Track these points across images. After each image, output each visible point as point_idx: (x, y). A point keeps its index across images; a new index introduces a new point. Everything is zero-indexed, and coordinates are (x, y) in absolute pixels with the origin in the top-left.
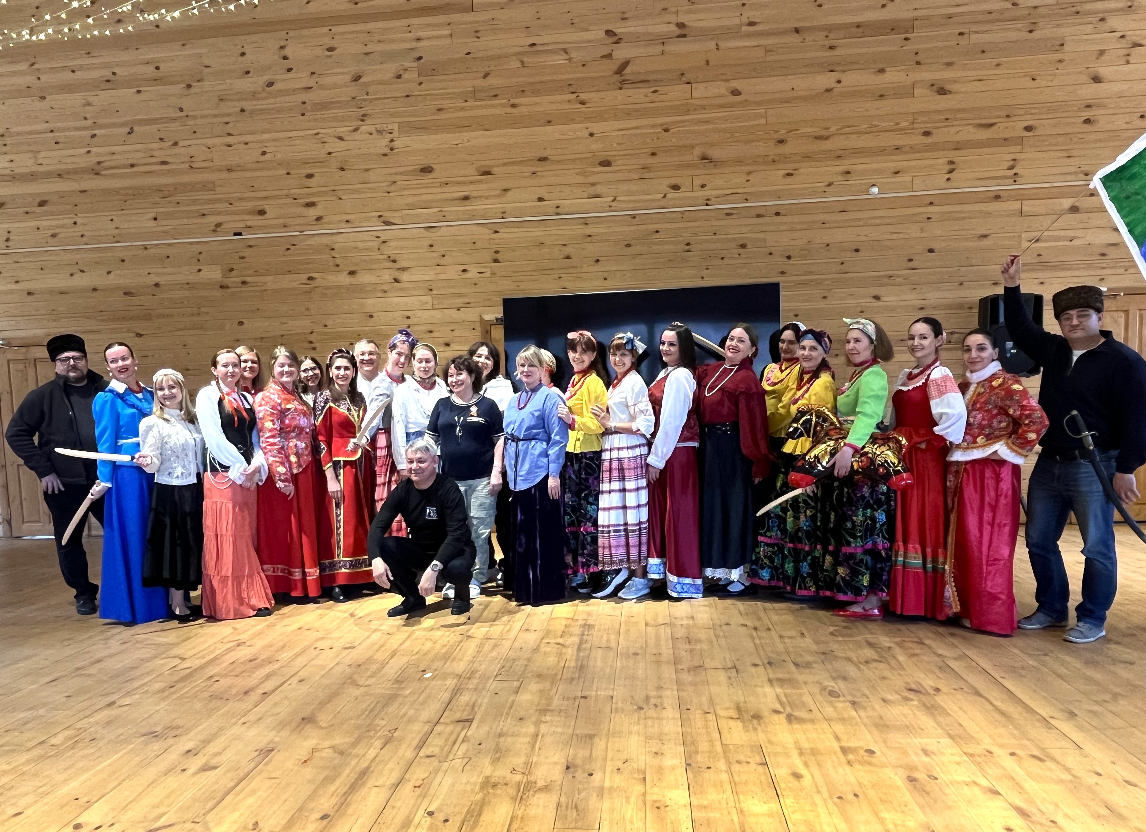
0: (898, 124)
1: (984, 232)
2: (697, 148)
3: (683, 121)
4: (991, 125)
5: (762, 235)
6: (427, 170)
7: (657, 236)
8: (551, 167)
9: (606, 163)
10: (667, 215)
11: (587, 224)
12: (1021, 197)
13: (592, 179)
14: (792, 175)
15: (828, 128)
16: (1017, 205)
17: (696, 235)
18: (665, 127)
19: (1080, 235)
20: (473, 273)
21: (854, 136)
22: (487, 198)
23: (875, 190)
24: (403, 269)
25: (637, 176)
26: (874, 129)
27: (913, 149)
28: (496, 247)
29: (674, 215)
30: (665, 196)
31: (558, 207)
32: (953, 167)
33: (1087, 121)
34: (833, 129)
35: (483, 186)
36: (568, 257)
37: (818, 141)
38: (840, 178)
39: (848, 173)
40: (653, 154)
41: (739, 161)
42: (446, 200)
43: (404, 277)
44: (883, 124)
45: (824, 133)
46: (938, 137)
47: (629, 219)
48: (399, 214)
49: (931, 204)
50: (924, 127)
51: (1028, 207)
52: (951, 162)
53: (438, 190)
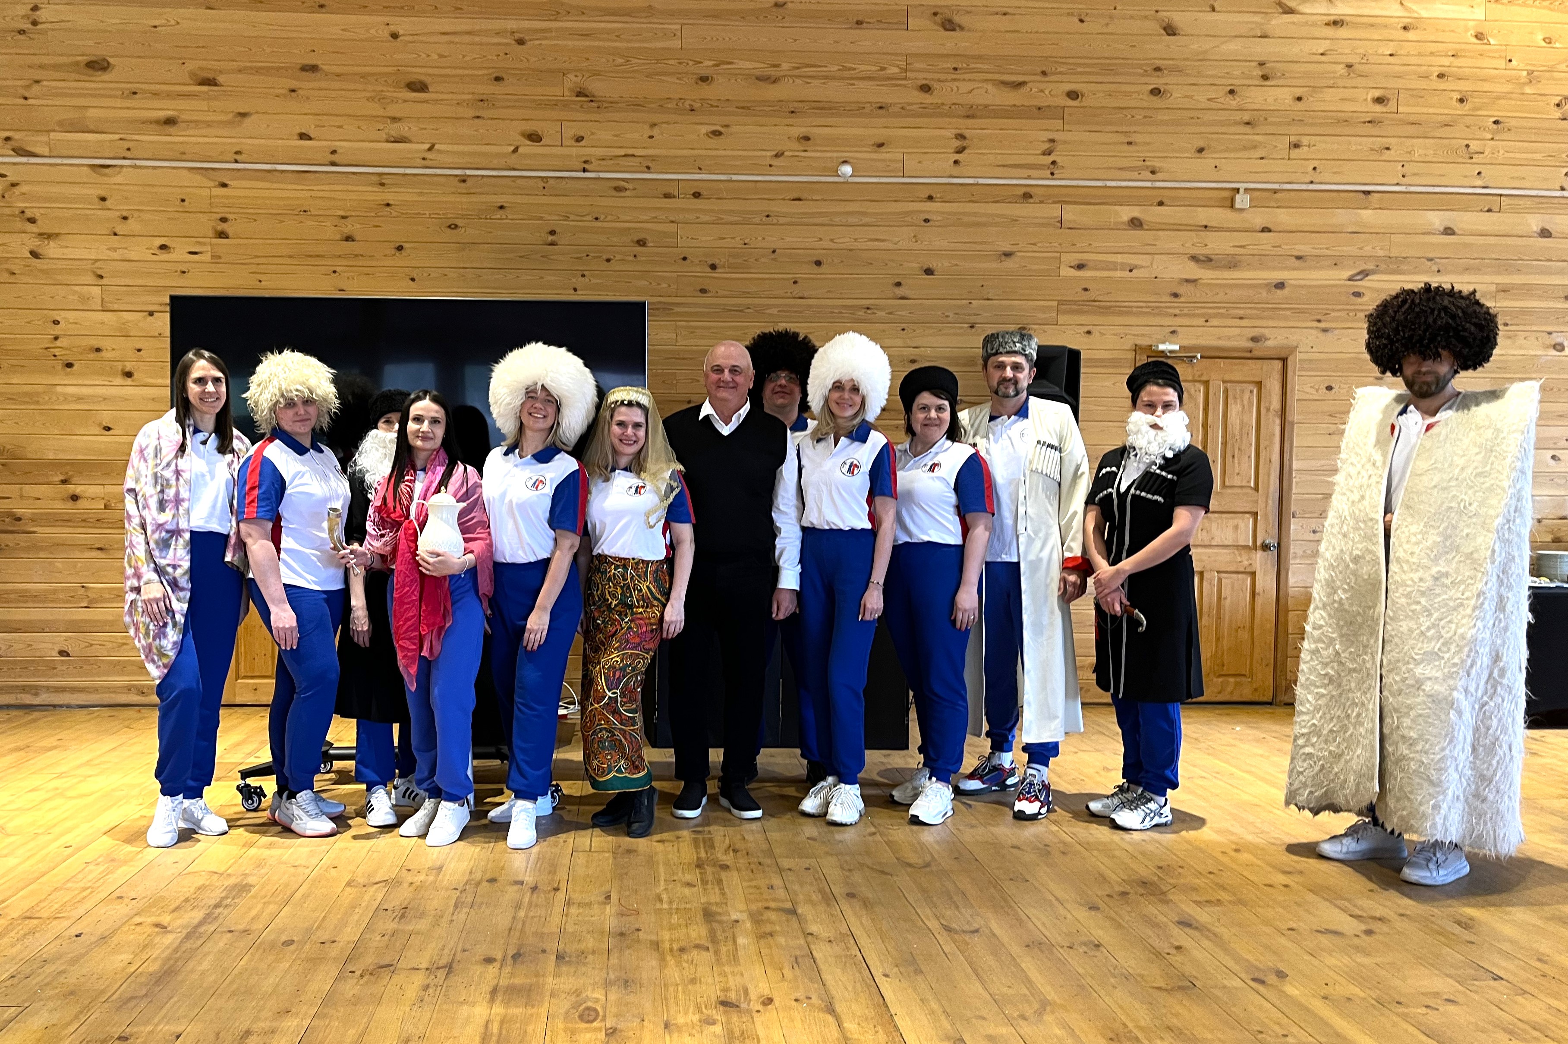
0: (883, 69)
1: (1008, 248)
2: (571, 76)
3: (550, 30)
4: (1021, 84)
5: (673, 228)
6: (98, 65)
7: (500, 214)
8: (324, 84)
9: (417, 86)
10: (519, 181)
11: (383, 185)
12: (1063, 198)
13: (393, 110)
14: (720, 133)
15: (778, 66)
16: (1054, 211)
17: (567, 218)
18: (518, 36)
19: (1144, 264)
20: (179, 254)
21: (816, 82)
22: (209, 124)
23: (847, 170)
24: (49, 236)
25: (471, 113)
26: (846, 74)
27: (904, 111)
28: (223, 212)
29: (531, 183)
30: (516, 150)
31: (334, 152)
32: (965, 143)
33: (1155, 92)
34: (785, 66)
35: (203, 105)
36: (349, 238)
37: (761, 83)
38: (796, 146)
39: (807, 138)
40: (497, 79)
41: (637, 105)
42: (132, 121)
43: (52, 249)
44: (863, 68)
45: (772, 72)
46: (942, 95)
47: (455, 181)
48: (44, 138)
49: (930, 198)
50: (922, 78)
51: (1071, 214)
52: (961, 137)
53: (119, 103)
